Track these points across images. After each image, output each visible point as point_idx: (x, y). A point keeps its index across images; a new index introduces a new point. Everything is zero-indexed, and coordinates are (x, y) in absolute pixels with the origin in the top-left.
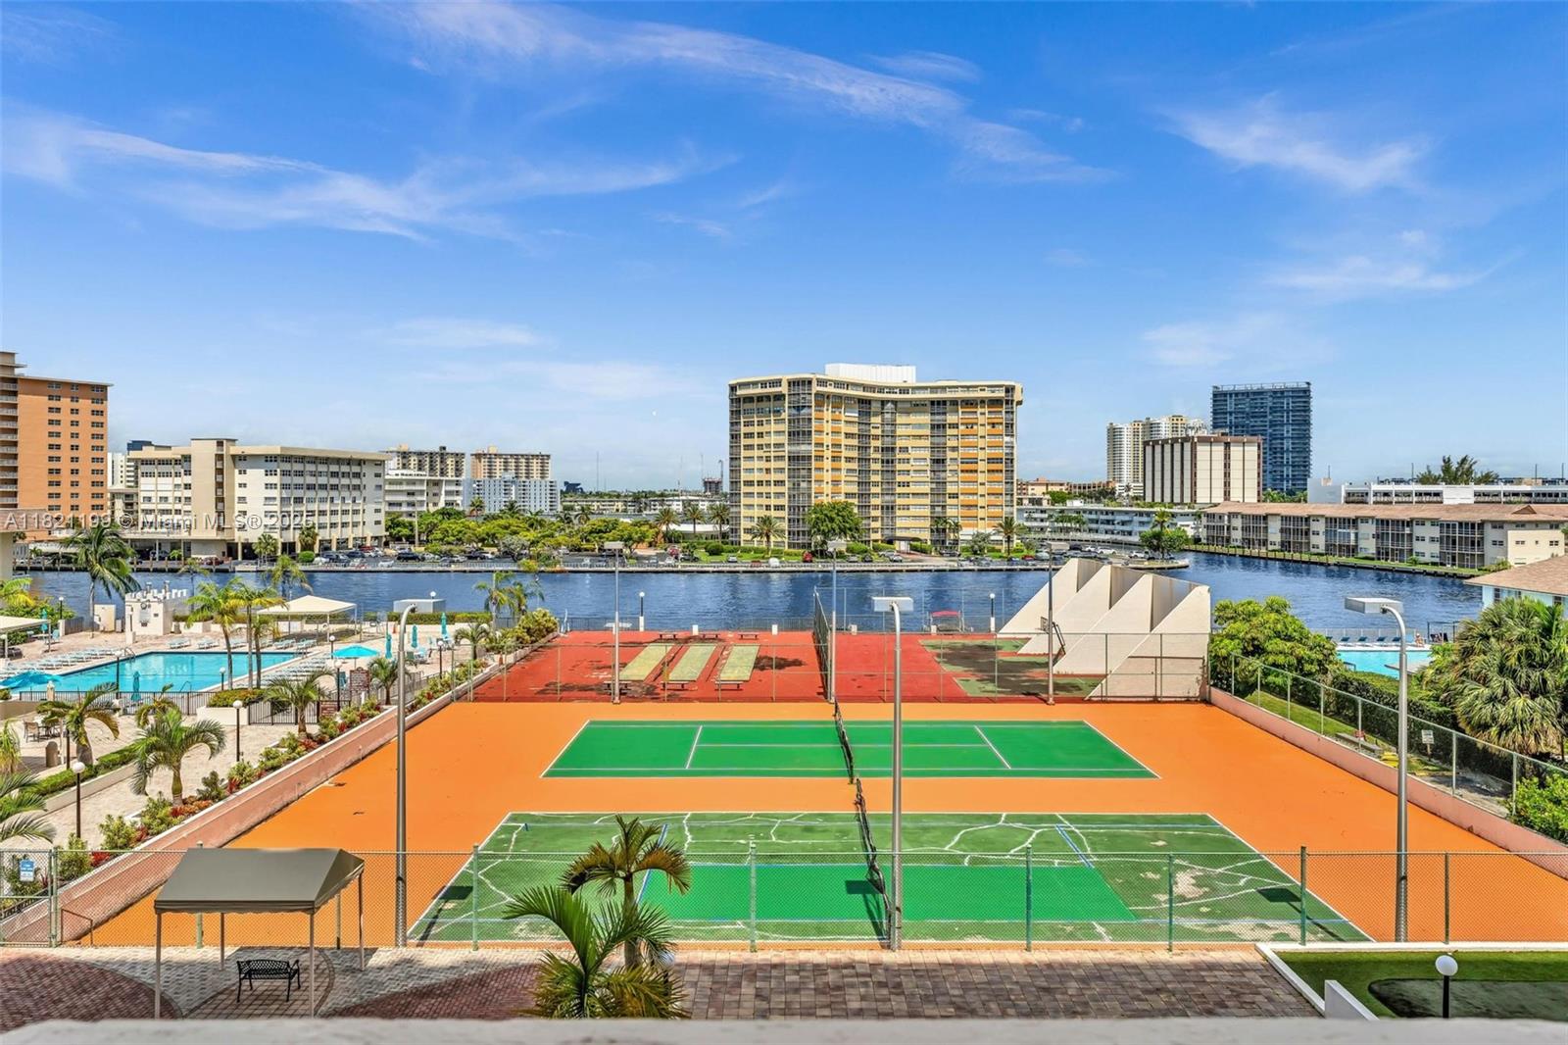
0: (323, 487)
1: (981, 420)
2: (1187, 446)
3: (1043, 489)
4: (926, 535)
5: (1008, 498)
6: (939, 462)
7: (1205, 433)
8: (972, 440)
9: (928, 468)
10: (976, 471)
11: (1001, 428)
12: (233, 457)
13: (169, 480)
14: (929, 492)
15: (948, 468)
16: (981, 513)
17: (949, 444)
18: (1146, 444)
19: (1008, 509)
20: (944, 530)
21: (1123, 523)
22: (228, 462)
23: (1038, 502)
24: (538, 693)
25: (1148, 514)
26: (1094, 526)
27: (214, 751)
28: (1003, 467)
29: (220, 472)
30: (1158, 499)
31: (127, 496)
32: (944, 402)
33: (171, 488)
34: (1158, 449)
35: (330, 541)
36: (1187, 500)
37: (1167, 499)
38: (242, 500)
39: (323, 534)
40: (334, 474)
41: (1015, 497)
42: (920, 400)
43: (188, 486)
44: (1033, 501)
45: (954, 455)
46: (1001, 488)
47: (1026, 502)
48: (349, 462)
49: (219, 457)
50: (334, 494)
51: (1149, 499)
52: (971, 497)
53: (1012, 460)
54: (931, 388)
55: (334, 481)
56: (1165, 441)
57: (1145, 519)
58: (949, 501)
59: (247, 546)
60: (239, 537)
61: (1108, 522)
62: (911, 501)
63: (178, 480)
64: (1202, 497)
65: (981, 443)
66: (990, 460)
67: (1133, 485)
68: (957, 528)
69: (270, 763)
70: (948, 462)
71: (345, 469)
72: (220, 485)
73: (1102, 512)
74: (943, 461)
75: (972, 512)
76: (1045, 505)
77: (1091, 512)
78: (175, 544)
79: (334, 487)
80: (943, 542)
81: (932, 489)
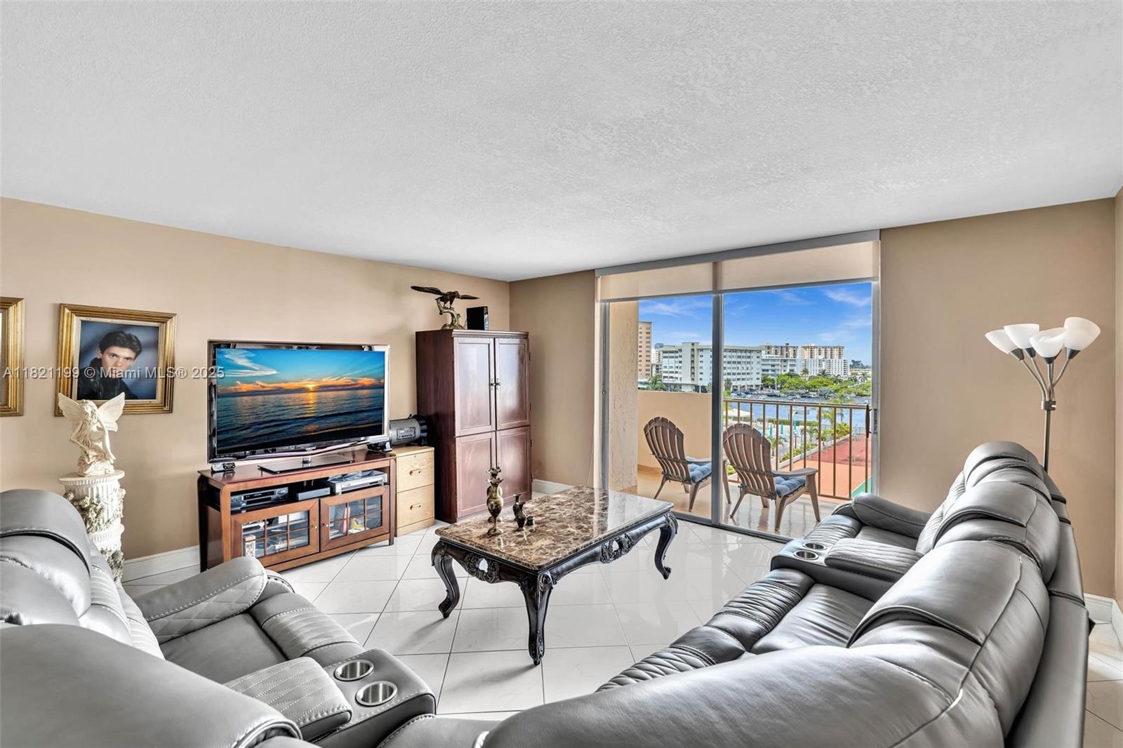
0: (734, 362)
12: (698, 349)
13: (673, 359)
22: (696, 350)
24: (844, 460)
29: (693, 356)
31: (657, 366)
33: (674, 362)
38: (701, 367)
39: (734, 383)
43: (680, 362)
48: (746, 351)
49: (693, 350)
50: (738, 365)
55: (739, 360)
60: (700, 384)
63: (677, 360)
71: (744, 354)
72: (693, 362)
78: (675, 385)
79: (739, 363)
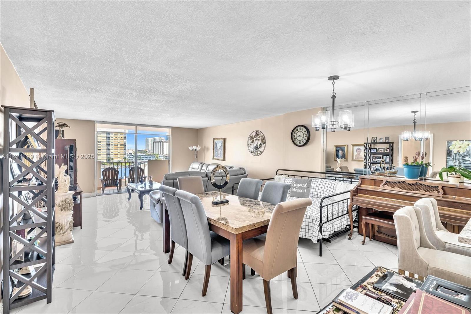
1: (119, 136)
2: (162, 143)
3: (132, 151)
5: (125, 153)
6: (108, 145)
7: (165, 141)
8: (116, 140)
9: (106, 146)
10: (117, 147)
11: (123, 138)
15: (111, 146)
16: (119, 156)
17: (111, 141)
18: (154, 142)
19: (125, 155)
20: (110, 160)
21: (149, 158)
23: (131, 154)
25: (154, 156)
26: (143, 159)
28: (124, 146)
30: (156, 153)
34: (156, 143)
36: (162, 153)
37: (158, 153)
41: (126, 153)
44: (130, 153)
45: (112, 143)
46: (123, 151)
47: (128, 154)
51: (154, 153)
52: (116, 153)
53: (126, 145)
56: (157, 142)
57: (154, 157)
58: (111, 154)
61: (146, 158)
62: (101, 153)
64: (165, 153)
65: (119, 141)
66: (121, 145)
67: (151, 150)
68: (113, 159)
70: (111, 145)
73: (145, 156)
74: (110, 145)
75: (117, 156)
76: (133, 154)
77: (143, 156)
80: (110, 162)
81: (107, 151)
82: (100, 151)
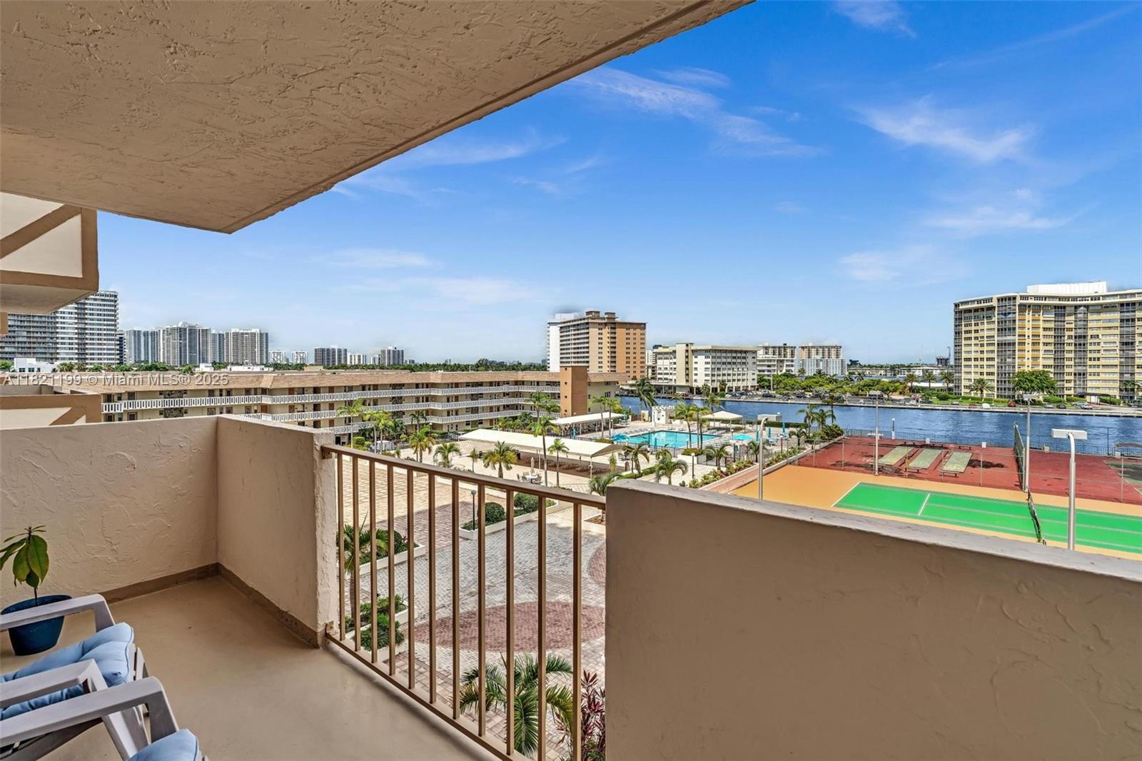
0: (730, 363)
4: (1116, 393)
6: (1128, 344)
9: (1118, 348)
12: (692, 351)
13: (667, 361)
14: (1118, 364)
15: (1137, 348)
17: (1137, 331)
20: (1133, 390)
22: (690, 353)
24: (832, 465)
27: (684, 473)
29: (687, 357)
31: (653, 367)
32: (1134, 304)
33: (669, 364)
35: (732, 387)
38: (696, 369)
39: (729, 384)
40: (734, 358)
42: (1110, 303)
43: (675, 363)
48: (741, 352)
49: (687, 351)
50: (734, 366)
54: (1120, 295)
55: (734, 361)
58: (1138, 371)
59: (698, 389)
60: (695, 385)
62: (1101, 370)
63: (671, 361)
69: (706, 481)
70: (1137, 344)
71: (739, 355)
72: (687, 363)
74: (1132, 343)
78: (670, 387)
79: (734, 363)
80: (1132, 398)
81: (1120, 362)
82: (1096, 363)
